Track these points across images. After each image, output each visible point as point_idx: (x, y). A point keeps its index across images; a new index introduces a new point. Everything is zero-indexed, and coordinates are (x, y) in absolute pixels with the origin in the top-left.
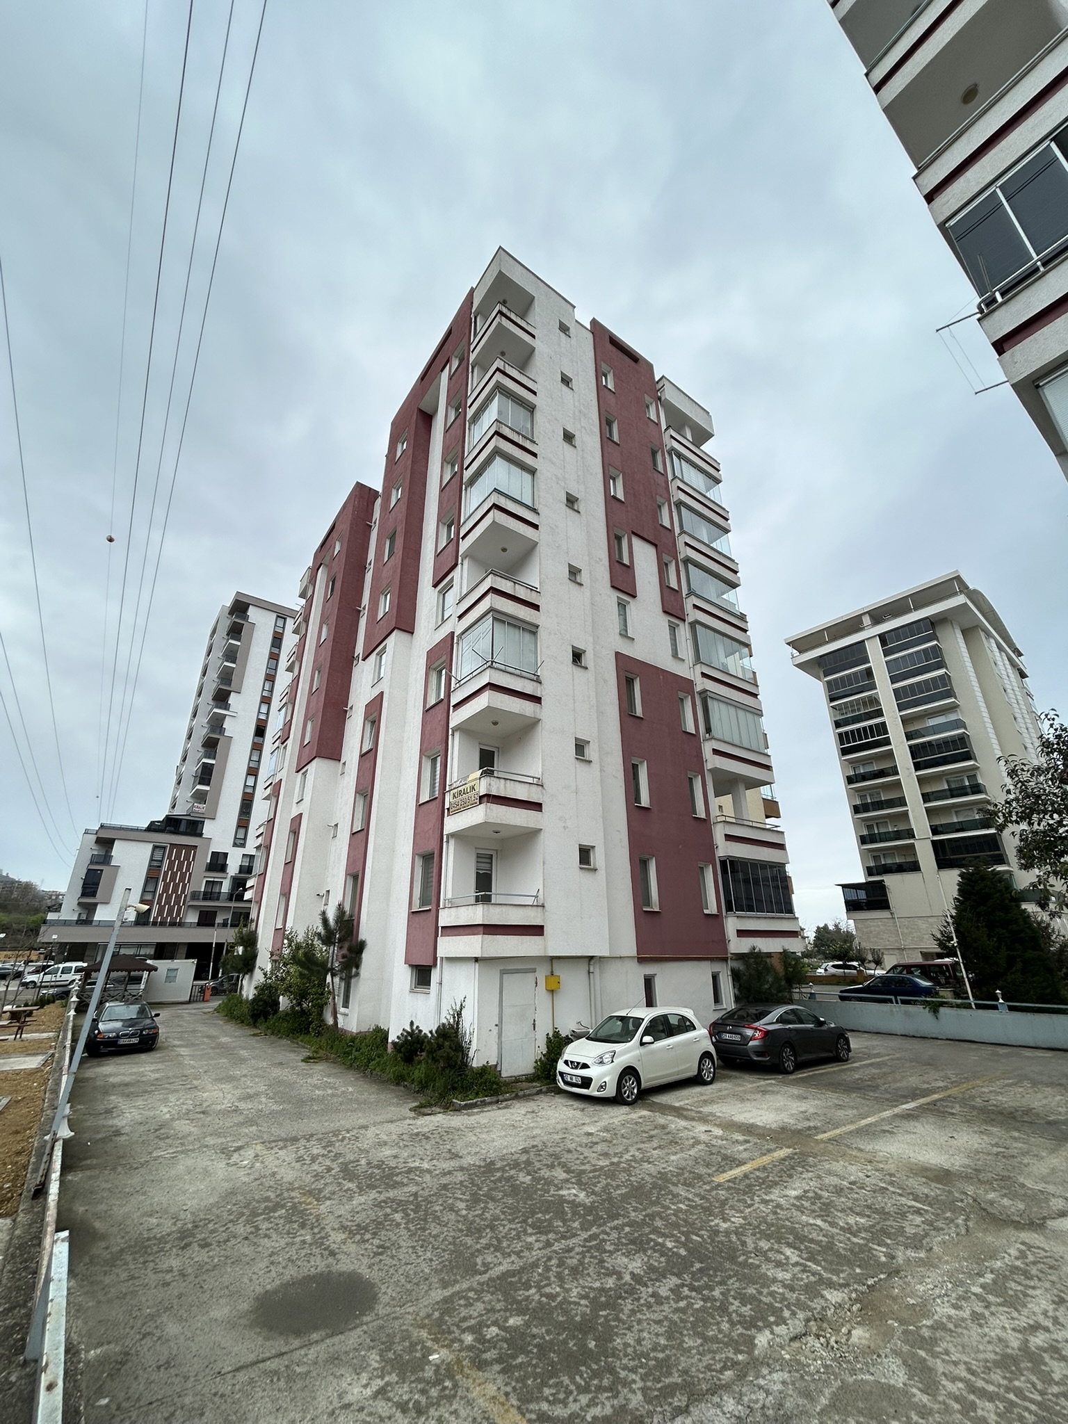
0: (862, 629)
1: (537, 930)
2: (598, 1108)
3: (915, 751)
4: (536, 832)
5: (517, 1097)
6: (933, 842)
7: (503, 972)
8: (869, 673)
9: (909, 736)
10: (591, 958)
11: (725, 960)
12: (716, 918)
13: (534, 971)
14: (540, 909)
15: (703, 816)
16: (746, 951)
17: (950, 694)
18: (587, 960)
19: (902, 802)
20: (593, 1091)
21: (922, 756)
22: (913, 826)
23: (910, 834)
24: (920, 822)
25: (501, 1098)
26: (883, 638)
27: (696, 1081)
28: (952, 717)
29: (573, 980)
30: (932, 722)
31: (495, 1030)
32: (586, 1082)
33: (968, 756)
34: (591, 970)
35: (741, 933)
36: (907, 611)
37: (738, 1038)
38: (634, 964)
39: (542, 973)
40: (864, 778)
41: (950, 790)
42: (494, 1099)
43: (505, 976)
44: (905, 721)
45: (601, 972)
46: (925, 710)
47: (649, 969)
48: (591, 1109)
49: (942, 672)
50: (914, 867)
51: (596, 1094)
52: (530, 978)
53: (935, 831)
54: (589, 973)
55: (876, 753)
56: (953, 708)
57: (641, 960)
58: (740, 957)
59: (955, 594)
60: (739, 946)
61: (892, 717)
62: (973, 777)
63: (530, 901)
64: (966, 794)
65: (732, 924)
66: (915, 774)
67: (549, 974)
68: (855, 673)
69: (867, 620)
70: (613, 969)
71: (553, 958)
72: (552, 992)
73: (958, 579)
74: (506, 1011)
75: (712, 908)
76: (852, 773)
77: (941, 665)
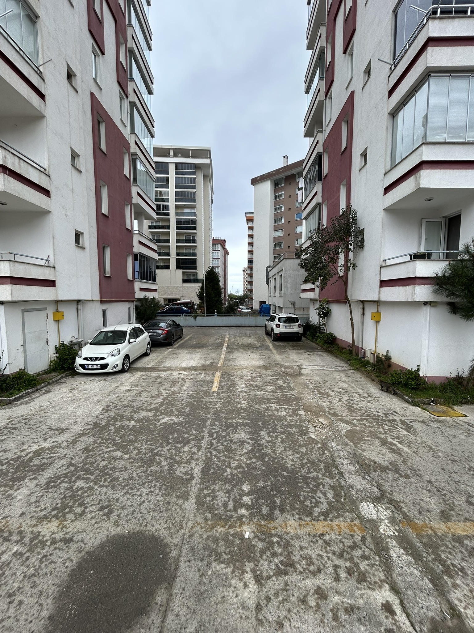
0: (169, 156)
1: (51, 283)
2: (113, 377)
3: (178, 222)
4: (47, 213)
5: (49, 384)
6: (176, 259)
7: (24, 311)
8: (167, 180)
9: (177, 214)
10: (78, 301)
11: (133, 301)
12: (132, 282)
13: (45, 309)
14: (52, 269)
15: (130, 228)
16: (142, 297)
17: (194, 201)
18: (76, 303)
19: (168, 241)
20: (109, 369)
21: (180, 225)
22: (171, 252)
23: (169, 254)
24: (173, 251)
25: (39, 387)
26: (177, 165)
27: (146, 355)
28: (193, 211)
29: (69, 313)
30: (186, 211)
31: (21, 349)
32: (105, 366)
33: (195, 228)
34: (79, 307)
35: (142, 289)
36: (188, 156)
37: (155, 334)
38: (98, 304)
39: (50, 311)
40: (155, 227)
41: (186, 240)
42: (34, 389)
43: (26, 314)
44: (177, 207)
45: (83, 308)
46: (185, 205)
47: (105, 306)
48: (109, 378)
49: (194, 190)
50: (168, 267)
51: (111, 371)
52: (43, 313)
53: (178, 255)
54: (77, 309)
55: (162, 218)
56: (194, 207)
57: (102, 302)
58: (139, 300)
59: (206, 158)
60: (139, 295)
61: (172, 204)
62: (194, 237)
63: (42, 263)
64: (190, 243)
65: (138, 285)
66: (176, 231)
67: (55, 311)
68: (161, 178)
69: (171, 153)
70: (89, 306)
71: (57, 302)
72: (57, 321)
73: (210, 151)
74: (28, 336)
75: (130, 277)
76: (150, 224)
77: (194, 187)
